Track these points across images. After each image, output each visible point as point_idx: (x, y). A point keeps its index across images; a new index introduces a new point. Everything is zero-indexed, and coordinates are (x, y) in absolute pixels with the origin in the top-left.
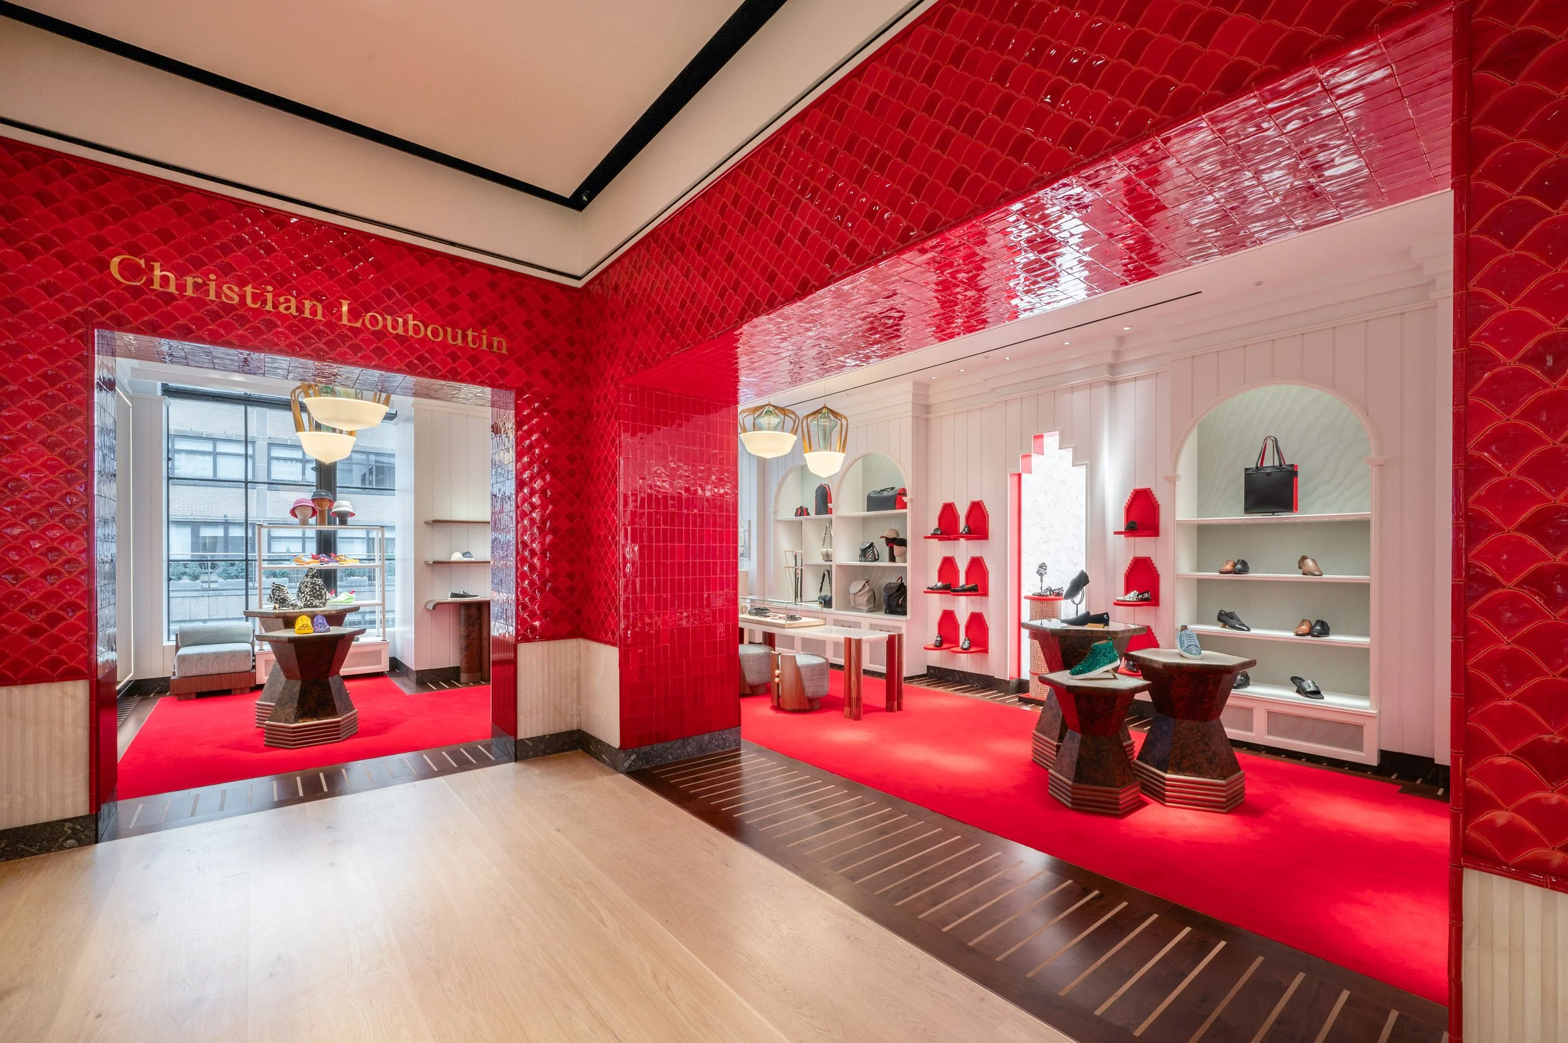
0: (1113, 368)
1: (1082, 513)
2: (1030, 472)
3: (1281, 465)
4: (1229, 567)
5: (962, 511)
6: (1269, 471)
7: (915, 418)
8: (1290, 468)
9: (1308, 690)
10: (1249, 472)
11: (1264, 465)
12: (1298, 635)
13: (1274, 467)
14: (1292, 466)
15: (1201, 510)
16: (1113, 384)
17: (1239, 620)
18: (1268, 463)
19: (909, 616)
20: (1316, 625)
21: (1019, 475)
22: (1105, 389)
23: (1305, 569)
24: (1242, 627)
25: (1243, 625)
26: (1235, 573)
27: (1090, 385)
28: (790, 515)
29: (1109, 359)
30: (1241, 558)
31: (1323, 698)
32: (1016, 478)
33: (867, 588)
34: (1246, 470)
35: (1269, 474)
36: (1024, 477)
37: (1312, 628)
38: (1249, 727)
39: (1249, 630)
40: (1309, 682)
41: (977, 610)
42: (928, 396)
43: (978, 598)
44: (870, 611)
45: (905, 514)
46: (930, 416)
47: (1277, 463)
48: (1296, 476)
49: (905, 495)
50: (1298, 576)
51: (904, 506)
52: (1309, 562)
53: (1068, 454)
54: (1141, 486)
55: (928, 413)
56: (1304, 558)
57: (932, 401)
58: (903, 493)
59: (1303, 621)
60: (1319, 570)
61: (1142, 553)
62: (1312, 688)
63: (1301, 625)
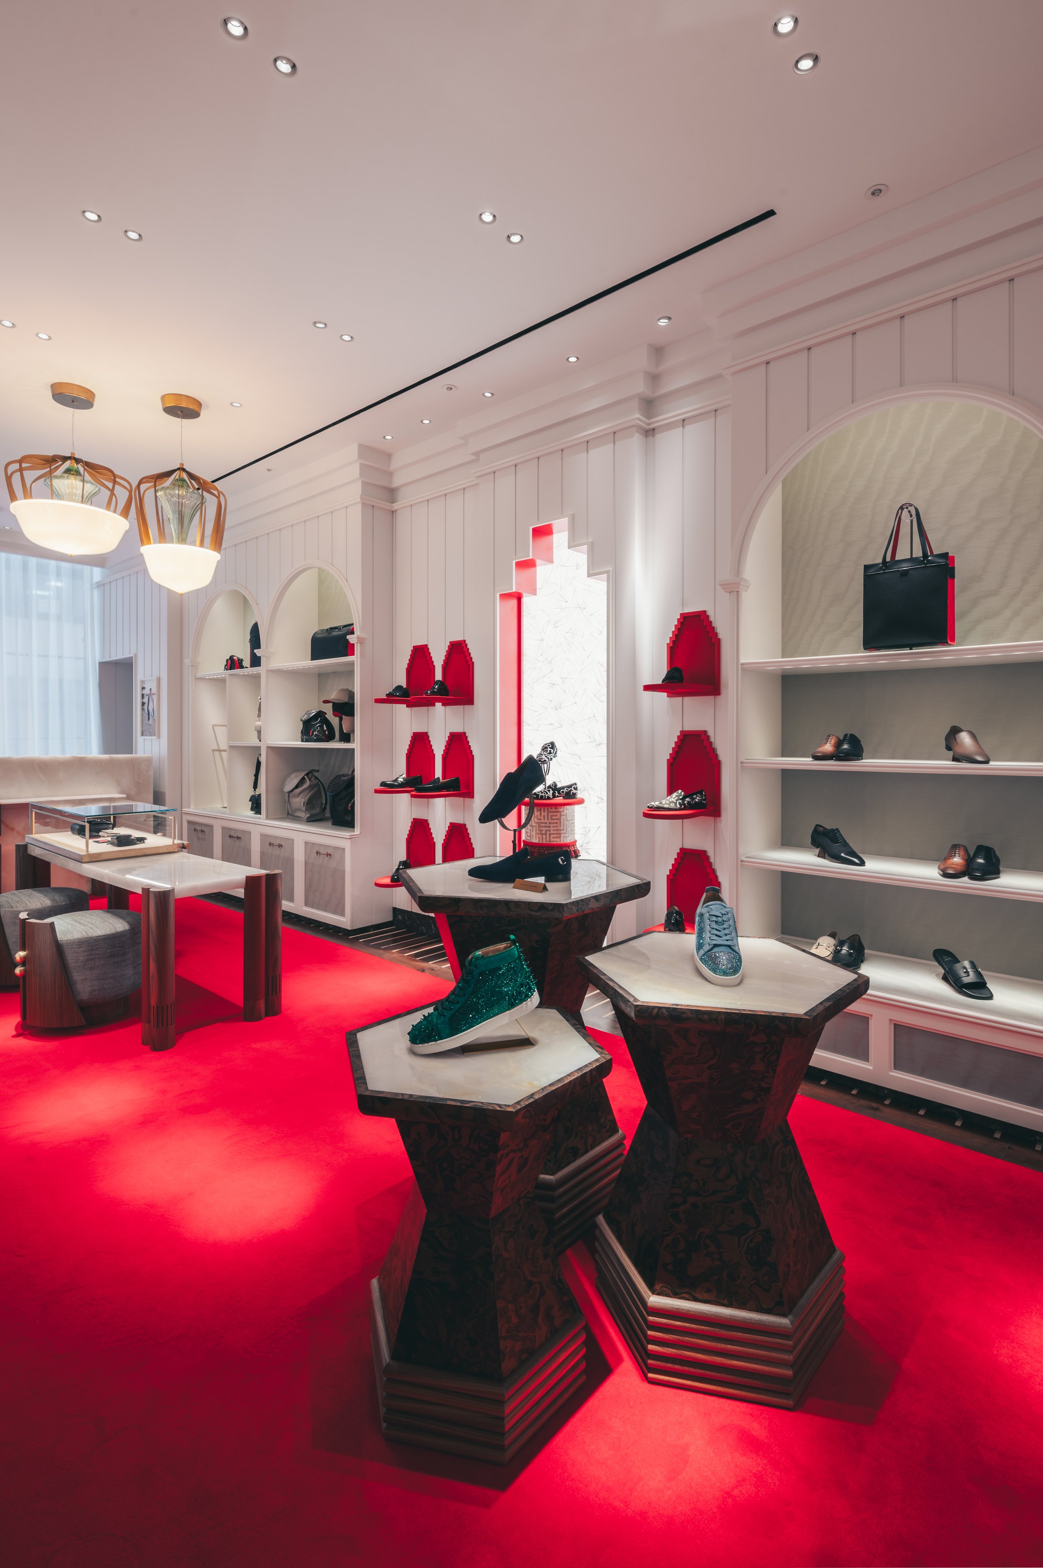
0: (649, 405)
1: (602, 656)
2: (534, 592)
3: (925, 556)
4: (828, 748)
5: (438, 658)
6: (905, 567)
7: (368, 507)
8: (942, 561)
9: (966, 980)
10: (871, 572)
11: (898, 558)
12: (946, 875)
13: (912, 560)
14: (945, 556)
15: (789, 644)
16: (649, 433)
17: (846, 844)
18: (903, 553)
19: (357, 831)
20: (976, 855)
21: (519, 598)
22: (636, 441)
23: (959, 750)
24: (854, 858)
25: (854, 855)
26: (839, 759)
27: (614, 435)
28: (217, 668)
29: (640, 387)
30: (849, 732)
31: (990, 997)
32: (514, 602)
33: (307, 784)
34: (867, 568)
35: (904, 574)
36: (526, 600)
37: (969, 861)
38: (861, 1051)
39: (862, 863)
40: (966, 964)
41: (459, 820)
42: (390, 474)
43: (459, 800)
44: (313, 819)
45: (352, 664)
46: (395, 506)
47: (918, 553)
48: (953, 576)
49: (352, 632)
50: (944, 765)
51: (349, 650)
52: (965, 738)
53: (580, 557)
54: (692, 608)
55: (393, 501)
56: (955, 731)
57: (397, 482)
58: (349, 629)
59: (955, 847)
60: (983, 754)
61: (692, 725)
62: (971, 978)
63: (950, 856)
